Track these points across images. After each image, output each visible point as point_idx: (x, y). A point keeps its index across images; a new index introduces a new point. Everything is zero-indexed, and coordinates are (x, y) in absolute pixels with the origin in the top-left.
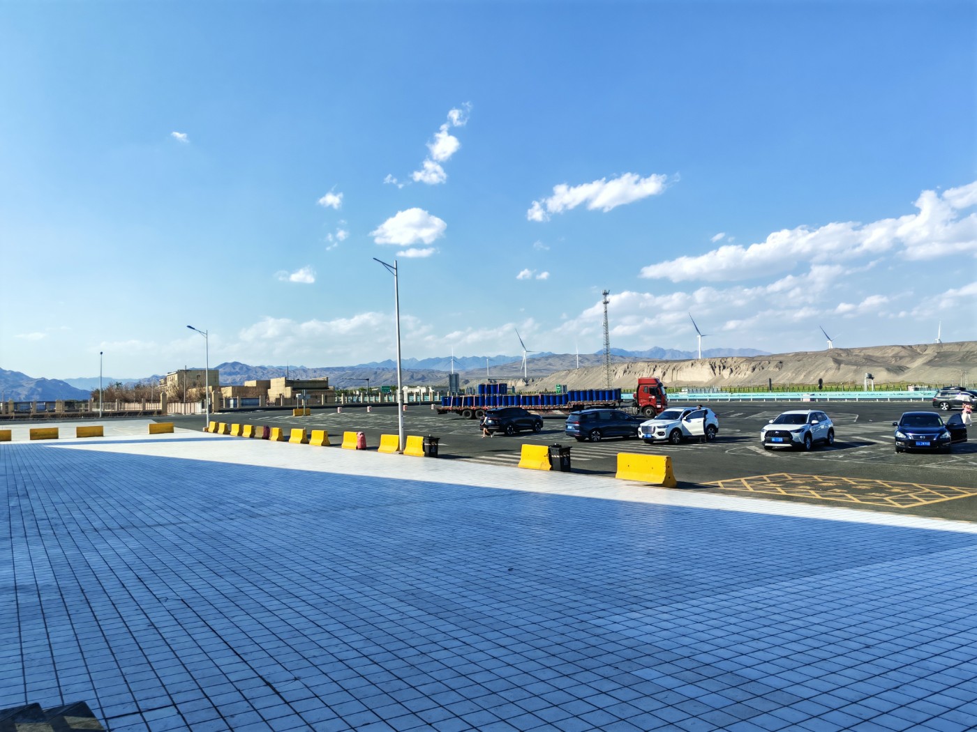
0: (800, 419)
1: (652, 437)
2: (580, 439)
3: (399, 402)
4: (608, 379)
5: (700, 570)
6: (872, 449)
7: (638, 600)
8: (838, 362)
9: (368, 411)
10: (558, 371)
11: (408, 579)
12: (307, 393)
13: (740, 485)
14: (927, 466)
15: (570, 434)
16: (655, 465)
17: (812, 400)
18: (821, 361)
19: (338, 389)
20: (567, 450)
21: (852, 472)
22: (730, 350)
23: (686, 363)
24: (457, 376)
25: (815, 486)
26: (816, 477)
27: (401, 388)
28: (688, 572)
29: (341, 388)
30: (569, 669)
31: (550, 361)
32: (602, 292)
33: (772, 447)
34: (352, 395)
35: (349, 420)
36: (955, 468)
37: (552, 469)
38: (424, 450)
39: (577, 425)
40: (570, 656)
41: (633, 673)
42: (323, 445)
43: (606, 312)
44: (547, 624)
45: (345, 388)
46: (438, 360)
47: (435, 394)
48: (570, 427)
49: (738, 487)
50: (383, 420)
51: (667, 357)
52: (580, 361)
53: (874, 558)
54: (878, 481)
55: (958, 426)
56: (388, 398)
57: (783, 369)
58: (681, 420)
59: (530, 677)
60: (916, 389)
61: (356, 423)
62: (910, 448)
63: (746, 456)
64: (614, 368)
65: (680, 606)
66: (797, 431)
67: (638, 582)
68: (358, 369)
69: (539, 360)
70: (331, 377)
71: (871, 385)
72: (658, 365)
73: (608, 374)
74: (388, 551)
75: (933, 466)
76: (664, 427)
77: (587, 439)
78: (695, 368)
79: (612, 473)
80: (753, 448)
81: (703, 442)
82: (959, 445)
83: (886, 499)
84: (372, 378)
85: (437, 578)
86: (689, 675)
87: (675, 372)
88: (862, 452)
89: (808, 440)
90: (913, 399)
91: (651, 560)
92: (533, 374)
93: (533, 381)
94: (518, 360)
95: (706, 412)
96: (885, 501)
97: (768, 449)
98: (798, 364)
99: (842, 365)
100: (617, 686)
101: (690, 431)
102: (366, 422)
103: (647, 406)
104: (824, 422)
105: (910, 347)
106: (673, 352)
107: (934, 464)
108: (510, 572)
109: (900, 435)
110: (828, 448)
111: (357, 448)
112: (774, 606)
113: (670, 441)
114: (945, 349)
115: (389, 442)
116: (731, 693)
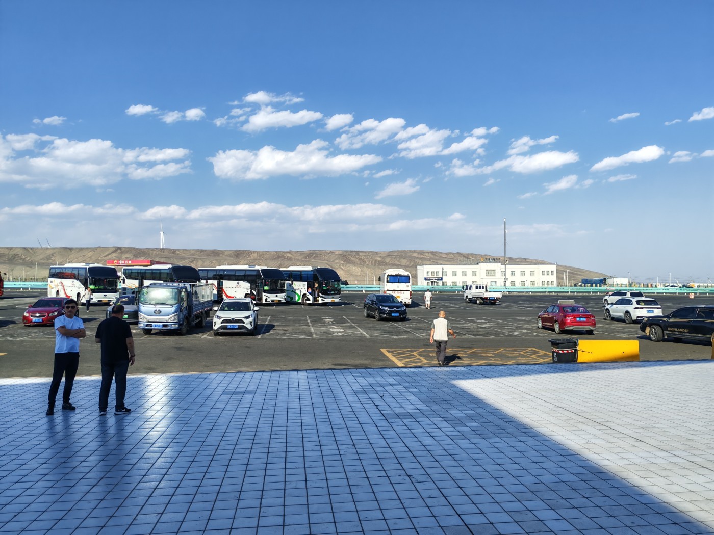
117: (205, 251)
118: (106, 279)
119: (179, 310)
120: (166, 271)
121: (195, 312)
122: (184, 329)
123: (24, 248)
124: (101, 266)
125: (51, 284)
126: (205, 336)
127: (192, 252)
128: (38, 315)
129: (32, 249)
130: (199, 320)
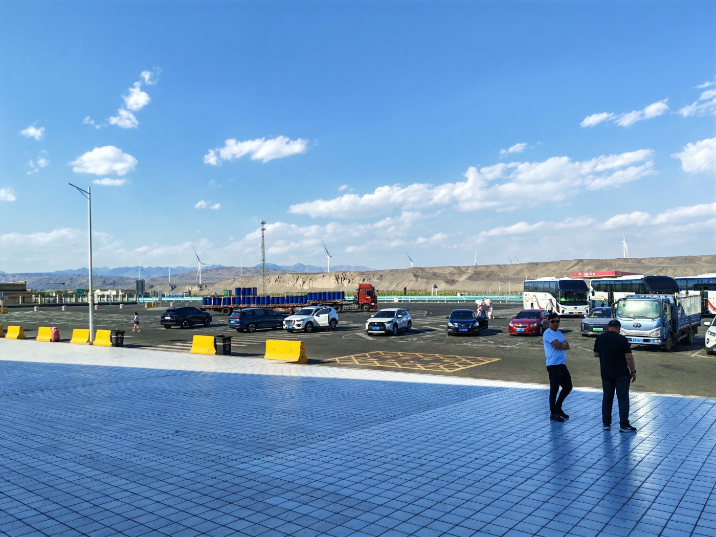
0: (391, 314)
1: (293, 327)
2: (240, 330)
3: (90, 302)
4: (264, 286)
5: (318, 422)
6: (435, 334)
7: (273, 448)
8: (416, 276)
9: (63, 310)
10: (226, 279)
11: (89, 445)
12: (5, 294)
13: (350, 359)
14: (465, 344)
15: (232, 327)
16: (292, 348)
17: (400, 301)
18: (406, 276)
19: (36, 291)
20: (229, 339)
21: (421, 350)
22: (349, 267)
23: (319, 275)
24: (142, 282)
25: (397, 359)
26: (399, 353)
27: (93, 291)
28: (310, 424)
29: (39, 291)
30: (217, 504)
31: (220, 271)
32: (261, 222)
33: (372, 333)
34: (49, 296)
35: (45, 317)
36: (481, 345)
37: (216, 354)
38: (111, 342)
39: (238, 320)
40: (218, 494)
41: (265, 501)
42: (18, 338)
43: (263, 236)
44: (202, 472)
45: (42, 290)
46: (127, 269)
47: (123, 296)
48: (232, 322)
49: (349, 361)
50: (76, 317)
51: (306, 271)
52: (243, 272)
53: (429, 407)
54: (436, 355)
55: (484, 318)
56: (82, 299)
57: (383, 280)
58: (313, 315)
59: (185, 513)
60: (462, 295)
61: (51, 320)
62: (456, 333)
63: (355, 340)
64: (269, 278)
65: (302, 449)
66: (389, 322)
67: (274, 434)
68: (55, 275)
69: (211, 271)
70: (29, 282)
71: (435, 292)
72: (300, 276)
73: (264, 282)
74: (72, 424)
75: (469, 344)
76: (301, 320)
77: (245, 330)
78: (325, 279)
79: (262, 355)
80: (360, 334)
81: (329, 330)
82: (483, 331)
83: (441, 366)
84: (67, 283)
85: (114, 443)
86: (305, 498)
87: (311, 281)
88: (428, 336)
89: (396, 329)
90: (460, 301)
91: (284, 417)
92: (206, 282)
93: (206, 287)
94: (194, 271)
95: (330, 310)
96: (439, 368)
97: (370, 335)
98: (392, 277)
99: (419, 279)
100: (253, 512)
101: (319, 323)
102: (61, 319)
103: (364, 304)
104: (405, 317)
105: (459, 267)
106: (311, 267)
107: (469, 343)
108: (177, 434)
109: (450, 324)
110: (408, 333)
111: (51, 341)
112: (366, 443)
113: (305, 330)
114: (479, 269)
115: (80, 336)
116: (332, 507)
117: (676, 258)
118: (576, 292)
119: (662, 324)
120: (638, 282)
121: (681, 326)
122: (669, 345)
123: (498, 265)
124: (570, 279)
125: (526, 297)
126: (695, 355)
127: (660, 260)
128: (520, 325)
129: (504, 266)
130: (685, 336)
